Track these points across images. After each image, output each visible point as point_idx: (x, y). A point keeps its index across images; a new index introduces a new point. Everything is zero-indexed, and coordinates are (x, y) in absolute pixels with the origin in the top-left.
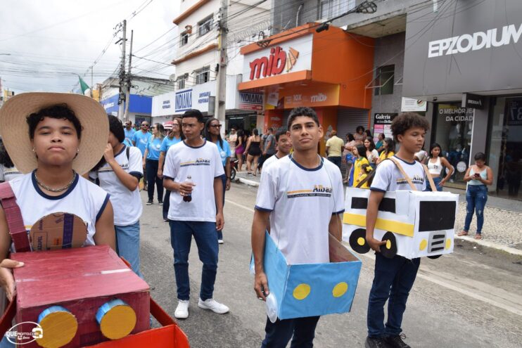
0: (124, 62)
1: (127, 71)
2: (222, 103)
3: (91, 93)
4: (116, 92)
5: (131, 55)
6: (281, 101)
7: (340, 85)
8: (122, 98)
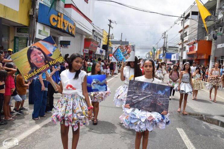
0: (165, 44)
1: (165, 46)
2: (182, 58)
3: (157, 52)
4: (162, 52)
5: (167, 42)
6: (197, 57)
7: (206, 53)
8: (164, 55)
